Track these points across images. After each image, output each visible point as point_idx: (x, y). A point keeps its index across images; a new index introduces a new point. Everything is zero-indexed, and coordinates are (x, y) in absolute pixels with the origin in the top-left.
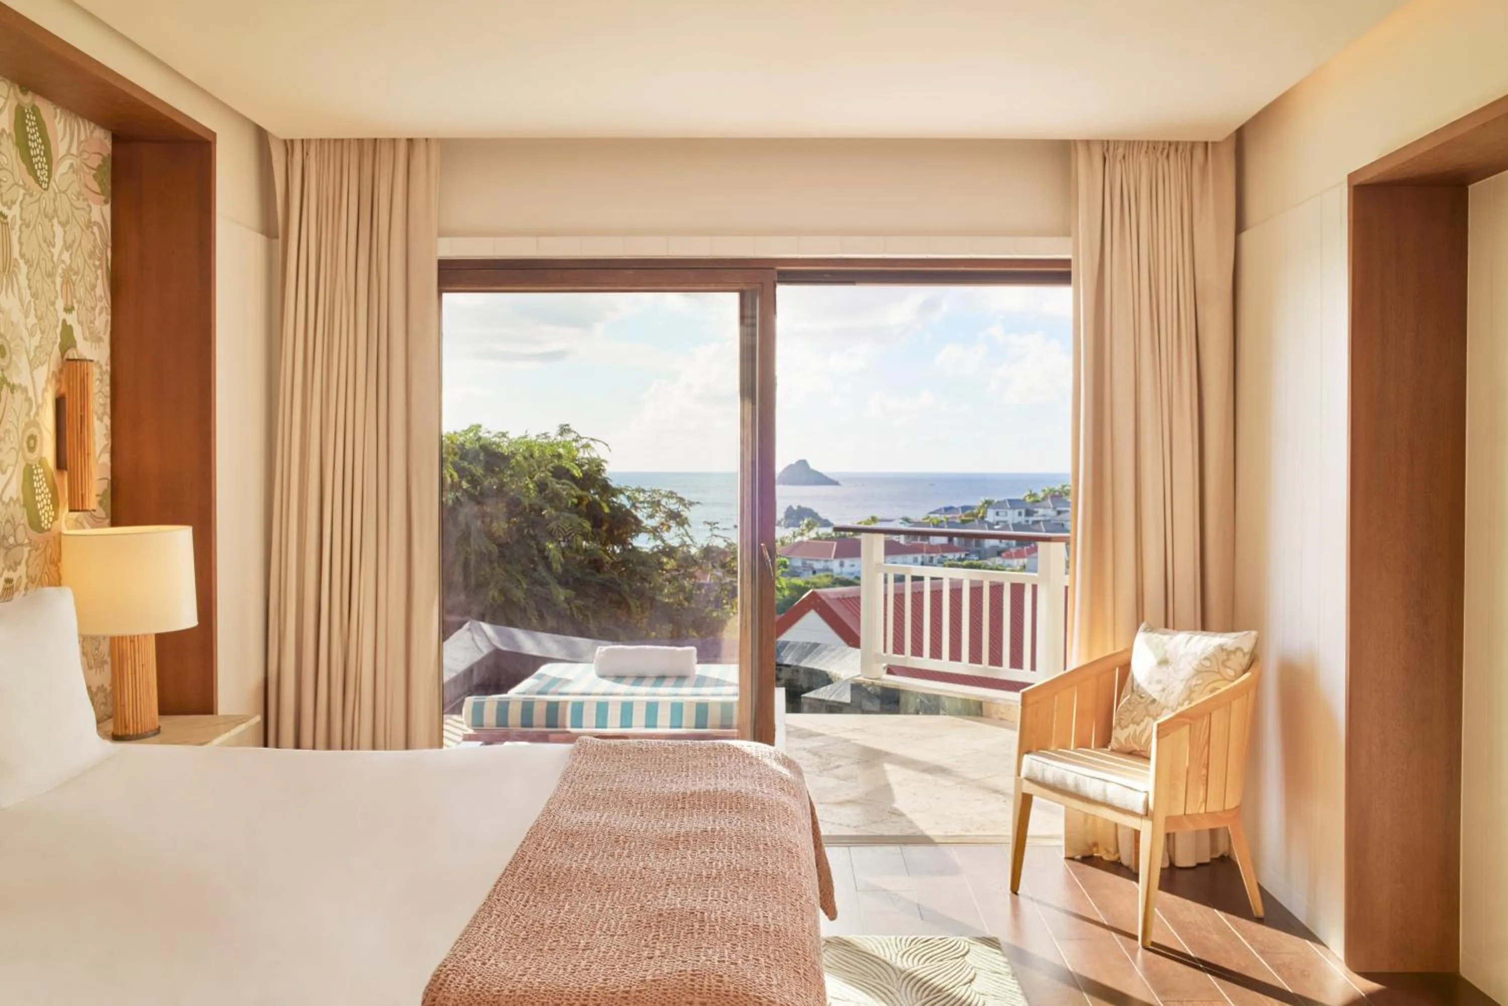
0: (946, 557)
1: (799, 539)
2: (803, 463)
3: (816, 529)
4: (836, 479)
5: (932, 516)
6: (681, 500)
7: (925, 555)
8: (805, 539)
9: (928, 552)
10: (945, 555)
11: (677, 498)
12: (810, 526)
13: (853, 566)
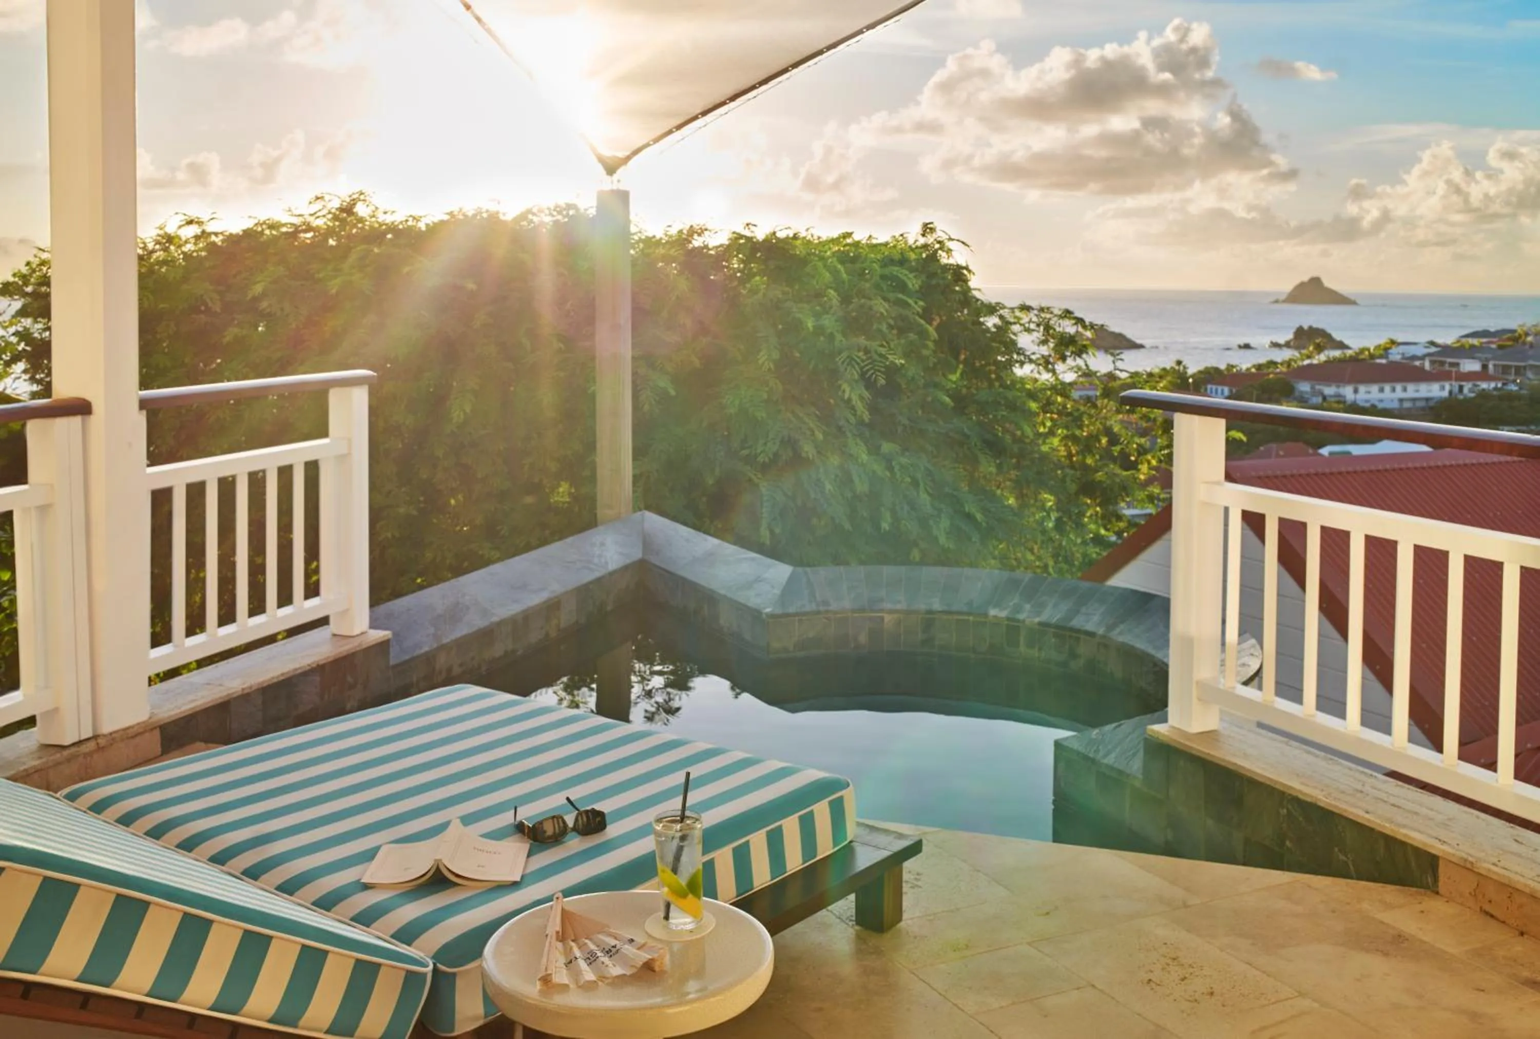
0: (1478, 386)
1: (1306, 362)
2: (1316, 282)
3: (1326, 352)
4: (1353, 298)
5: (1464, 340)
6: (1080, 321)
7: (1454, 383)
8: (1315, 362)
9: (1457, 380)
10: (1479, 383)
11: (1076, 318)
12: (1319, 349)
13: (1369, 392)
